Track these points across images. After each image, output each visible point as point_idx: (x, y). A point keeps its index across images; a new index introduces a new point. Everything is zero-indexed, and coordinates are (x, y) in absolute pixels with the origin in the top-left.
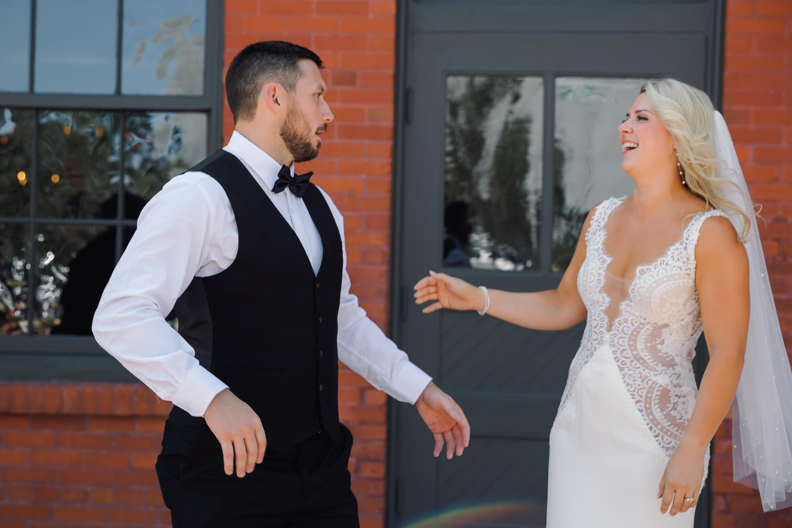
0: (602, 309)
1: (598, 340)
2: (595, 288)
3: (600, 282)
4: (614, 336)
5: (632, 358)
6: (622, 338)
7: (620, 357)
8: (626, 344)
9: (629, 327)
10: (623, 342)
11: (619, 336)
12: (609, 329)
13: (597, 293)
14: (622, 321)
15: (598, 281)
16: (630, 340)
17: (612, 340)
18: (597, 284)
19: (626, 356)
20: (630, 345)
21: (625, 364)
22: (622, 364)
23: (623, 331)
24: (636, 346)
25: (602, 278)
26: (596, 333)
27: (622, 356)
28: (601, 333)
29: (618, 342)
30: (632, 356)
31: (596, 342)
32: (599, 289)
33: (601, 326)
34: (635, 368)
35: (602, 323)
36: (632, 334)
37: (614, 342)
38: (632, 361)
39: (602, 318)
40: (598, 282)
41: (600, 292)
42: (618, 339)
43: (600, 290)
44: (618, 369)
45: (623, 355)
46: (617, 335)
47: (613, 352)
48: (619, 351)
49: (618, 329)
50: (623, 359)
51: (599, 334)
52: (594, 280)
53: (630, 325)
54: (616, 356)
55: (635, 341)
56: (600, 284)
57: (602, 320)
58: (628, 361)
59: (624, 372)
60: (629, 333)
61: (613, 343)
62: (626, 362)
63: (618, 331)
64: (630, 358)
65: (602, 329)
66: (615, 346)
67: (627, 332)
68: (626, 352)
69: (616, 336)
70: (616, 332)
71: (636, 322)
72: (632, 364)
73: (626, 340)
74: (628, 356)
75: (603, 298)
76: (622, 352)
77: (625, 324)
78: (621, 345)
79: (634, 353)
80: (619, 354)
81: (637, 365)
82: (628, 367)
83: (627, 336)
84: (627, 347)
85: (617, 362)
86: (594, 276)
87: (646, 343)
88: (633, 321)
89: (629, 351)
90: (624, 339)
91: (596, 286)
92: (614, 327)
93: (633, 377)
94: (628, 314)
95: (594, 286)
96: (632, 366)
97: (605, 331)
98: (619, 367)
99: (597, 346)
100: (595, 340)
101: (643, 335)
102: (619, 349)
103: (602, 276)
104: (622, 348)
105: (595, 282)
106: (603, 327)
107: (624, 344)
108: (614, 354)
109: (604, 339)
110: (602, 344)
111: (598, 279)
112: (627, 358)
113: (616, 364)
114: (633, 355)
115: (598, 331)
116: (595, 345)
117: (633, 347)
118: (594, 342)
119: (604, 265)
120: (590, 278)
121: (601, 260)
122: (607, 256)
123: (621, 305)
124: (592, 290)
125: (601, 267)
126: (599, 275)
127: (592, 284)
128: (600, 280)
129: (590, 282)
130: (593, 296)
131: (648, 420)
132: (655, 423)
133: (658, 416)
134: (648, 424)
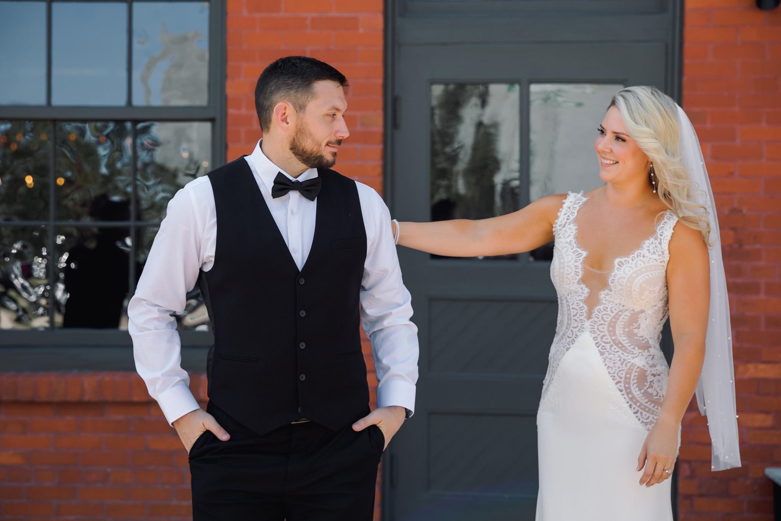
0: (581, 299)
1: (579, 327)
2: (573, 279)
3: (578, 274)
4: (594, 323)
5: (612, 343)
6: (601, 324)
7: (601, 342)
8: (605, 330)
9: (608, 314)
10: (603, 328)
11: (599, 323)
12: (589, 317)
13: (576, 284)
14: (602, 309)
15: (576, 273)
16: (609, 326)
17: (592, 327)
18: (575, 275)
19: (606, 341)
20: (609, 331)
21: (606, 349)
22: (602, 349)
23: (602, 318)
24: (615, 332)
25: (579, 270)
26: (576, 321)
27: (602, 342)
28: (581, 321)
29: (598, 329)
30: (611, 341)
31: (577, 329)
32: (577, 280)
33: (581, 314)
34: (614, 352)
35: (581, 311)
36: (611, 321)
37: (594, 328)
38: (611, 346)
39: (581, 307)
40: (576, 275)
41: (579, 283)
42: (598, 326)
43: (579, 281)
44: (599, 354)
45: (603, 340)
46: (597, 322)
47: (594, 338)
48: (599, 337)
49: (598, 317)
50: (603, 344)
51: (579, 322)
52: (571, 272)
53: (609, 312)
54: (596, 341)
55: (614, 327)
56: (578, 276)
57: (581, 309)
58: (608, 346)
59: (604, 356)
60: (608, 320)
61: (593, 330)
62: (606, 347)
63: (598, 318)
64: (610, 342)
65: (582, 318)
66: (595, 332)
67: (606, 320)
68: (606, 337)
69: (595, 323)
70: (596, 319)
71: (615, 310)
72: (611, 348)
73: (606, 327)
74: (608, 341)
75: (582, 289)
76: (602, 338)
77: (604, 312)
78: (601, 332)
79: (614, 338)
80: (599, 340)
81: (617, 349)
82: (608, 351)
83: (607, 323)
84: (606, 333)
85: (598, 347)
86: (571, 268)
87: (624, 328)
88: (612, 309)
89: (609, 337)
90: (603, 326)
91: (574, 278)
92: (594, 315)
93: (613, 361)
94: (607, 302)
95: (572, 278)
96: (611, 350)
97: (585, 319)
98: (600, 351)
99: (578, 333)
100: (575, 328)
101: (622, 321)
102: (599, 335)
103: (579, 269)
104: (602, 334)
105: (573, 274)
106: (583, 315)
107: (603, 330)
108: (595, 340)
109: (585, 326)
110: (583, 331)
111: (575, 272)
112: (607, 343)
113: (597, 349)
114: (613, 340)
115: (578, 319)
116: (576, 332)
117: (612, 332)
118: (574, 330)
119: (579, 259)
120: (567, 270)
121: (576, 253)
122: (582, 249)
123: (601, 295)
124: (570, 281)
125: (577, 260)
126: (576, 267)
127: (569, 276)
128: (577, 272)
129: (568, 274)
130: (570, 287)
131: (627, 399)
132: (634, 400)
133: (636, 394)
134: (628, 402)
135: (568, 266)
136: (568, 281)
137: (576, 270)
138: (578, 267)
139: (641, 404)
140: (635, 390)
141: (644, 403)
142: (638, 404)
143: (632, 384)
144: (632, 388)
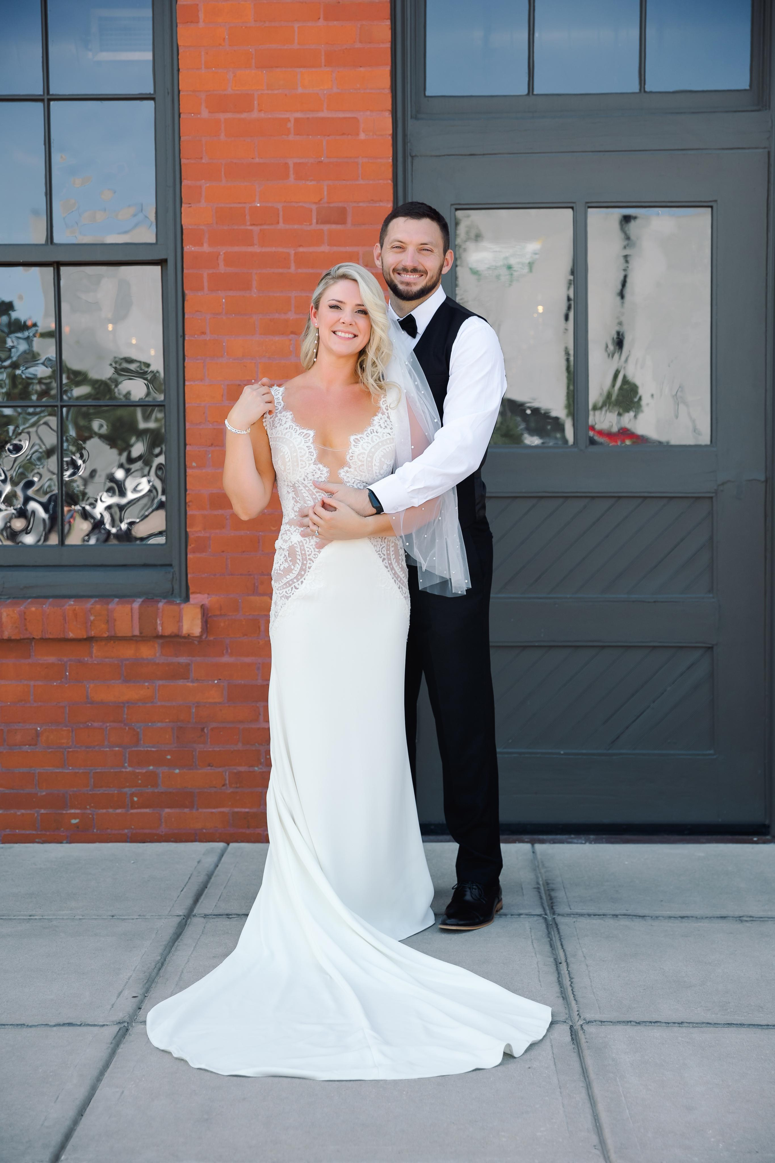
2: (309, 460)
3: (312, 454)
13: (312, 465)
18: (310, 456)
25: (312, 450)
32: (313, 460)
41: (315, 463)
43: (315, 461)
52: (305, 454)
56: (313, 456)
75: (320, 469)
86: (304, 450)
95: (307, 459)
105: (307, 455)
111: (309, 452)
119: (308, 439)
120: (301, 452)
121: (301, 435)
122: (307, 429)
123: (340, 473)
124: (305, 463)
125: (307, 441)
126: (308, 448)
127: (304, 458)
128: (311, 452)
129: (302, 456)
130: (307, 469)
131: (392, 575)
132: (396, 576)
133: (397, 569)
134: (393, 578)
135: (299, 448)
136: (304, 463)
137: (310, 450)
138: (310, 448)
139: (401, 579)
140: (395, 565)
141: (402, 578)
142: (399, 579)
143: (392, 560)
144: (393, 563)
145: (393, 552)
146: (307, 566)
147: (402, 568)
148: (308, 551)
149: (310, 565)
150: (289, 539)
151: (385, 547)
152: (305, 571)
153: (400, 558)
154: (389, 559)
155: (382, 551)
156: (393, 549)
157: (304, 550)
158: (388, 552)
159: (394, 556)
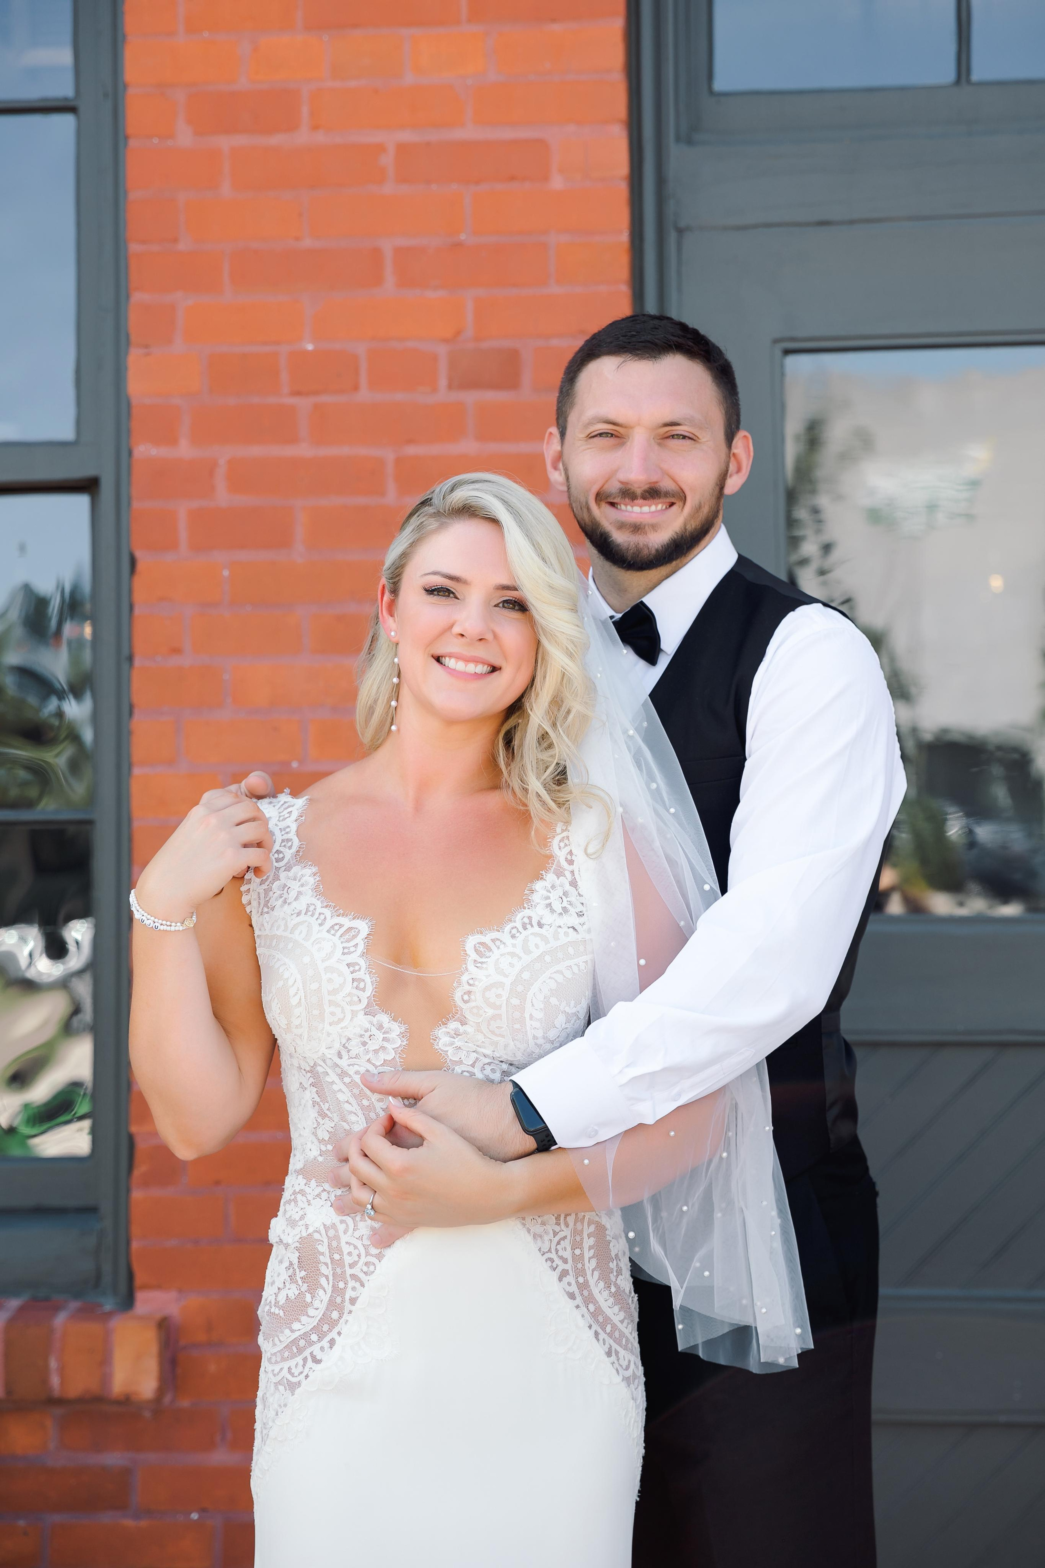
2: (351, 1004)
3: (362, 985)
13: (360, 1016)
18: (355, 992)
25: (362, 974)
32: (364, 1004)
40: (357, 988)
41: (369, 1011)
43: (368, 1006)
52: (341, 986)
56: (363, 990)
75: (381, 1027)
86: (340, 974)
91: (354, 999)
95: (348, 1000)
103: (363, 971)
105: (348, 989)
111: (353, 980)
119: (352, 943)
120: (330, 980)
121: (336, 931)
122: (352, 917)
123: (436, 1039)
124: (343, 1011)
125: (348, 948)
126: (352, 969)
127: (339, 998)
128: (359, 980)
129: (334, 992)
131: (587, 1315)
132: (601, 1319)
133: (603, 1301)
134: (590, 1327)
135: (327, 969)
136: (338, 1011)
137: (356, 975)
138: (357, 968)
139: (614, 1327)
140: (597, 1289)
141: (619, 1324)
142: (608, 1329)
143: (589, 1273)
144: (592, 1282)
145: (592, 1251)
146: (347, 1297)
147: (618, 1296)
148: (350, 1254)
149: (354, 1295)
150: (302, 1218)
151: (569, 1237)
152: (340, 1309)
153: (613, 1265)
154: (580, 1272)
155: (557, 1251)
156: (592, 1241)
157: (339, 1251)
158: (578, 1252)
159: (594, 1262)
